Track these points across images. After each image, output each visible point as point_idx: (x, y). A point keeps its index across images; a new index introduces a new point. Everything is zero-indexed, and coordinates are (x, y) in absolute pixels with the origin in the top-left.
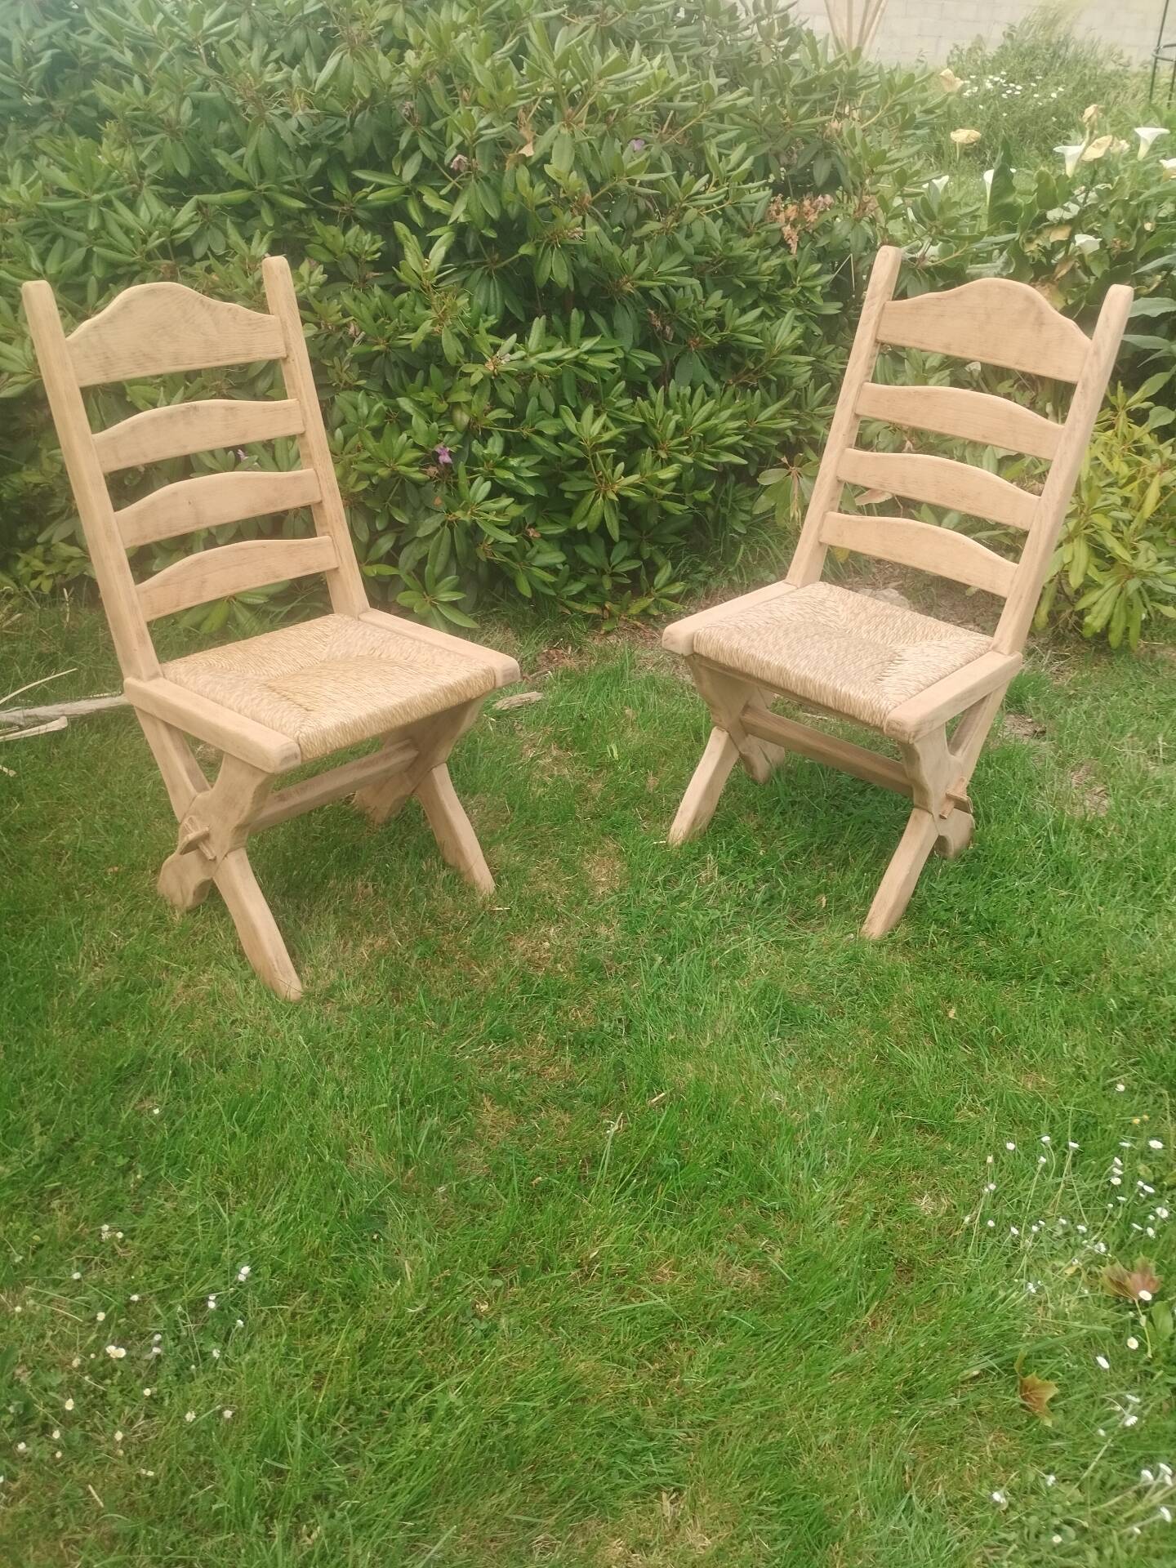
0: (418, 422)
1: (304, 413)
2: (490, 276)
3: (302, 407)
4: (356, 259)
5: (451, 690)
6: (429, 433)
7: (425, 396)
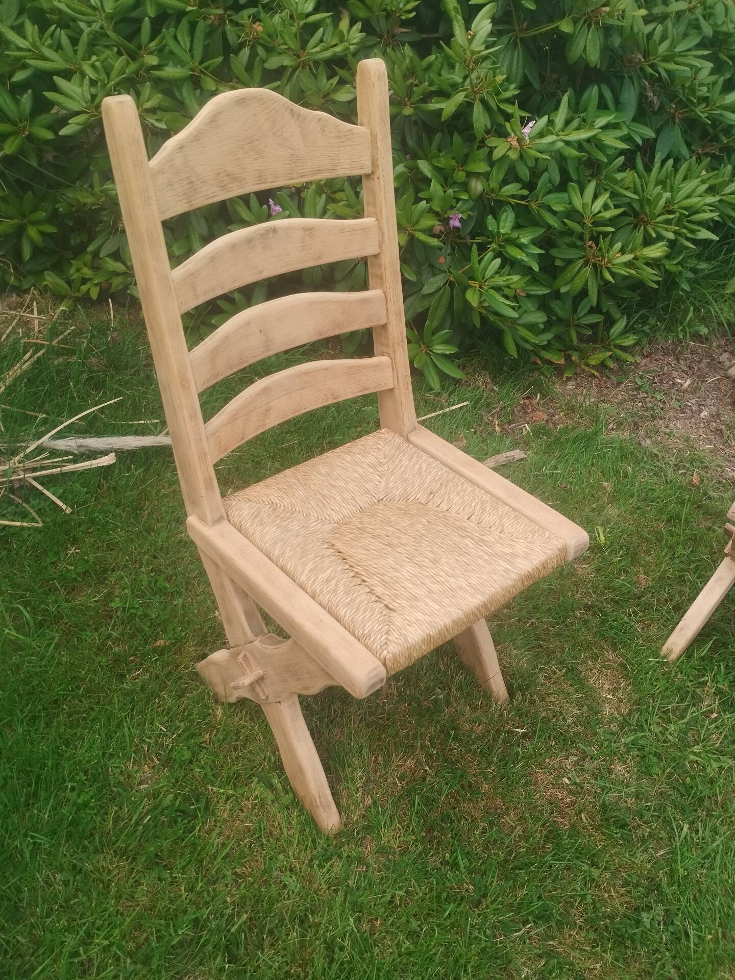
0: (435, 187)
1: (382, 235)
2: (515, 44)
3: (380, 228)
4: (389, 15)
5: (529, 576)
6: (444, 200)
7: (444, 161)
